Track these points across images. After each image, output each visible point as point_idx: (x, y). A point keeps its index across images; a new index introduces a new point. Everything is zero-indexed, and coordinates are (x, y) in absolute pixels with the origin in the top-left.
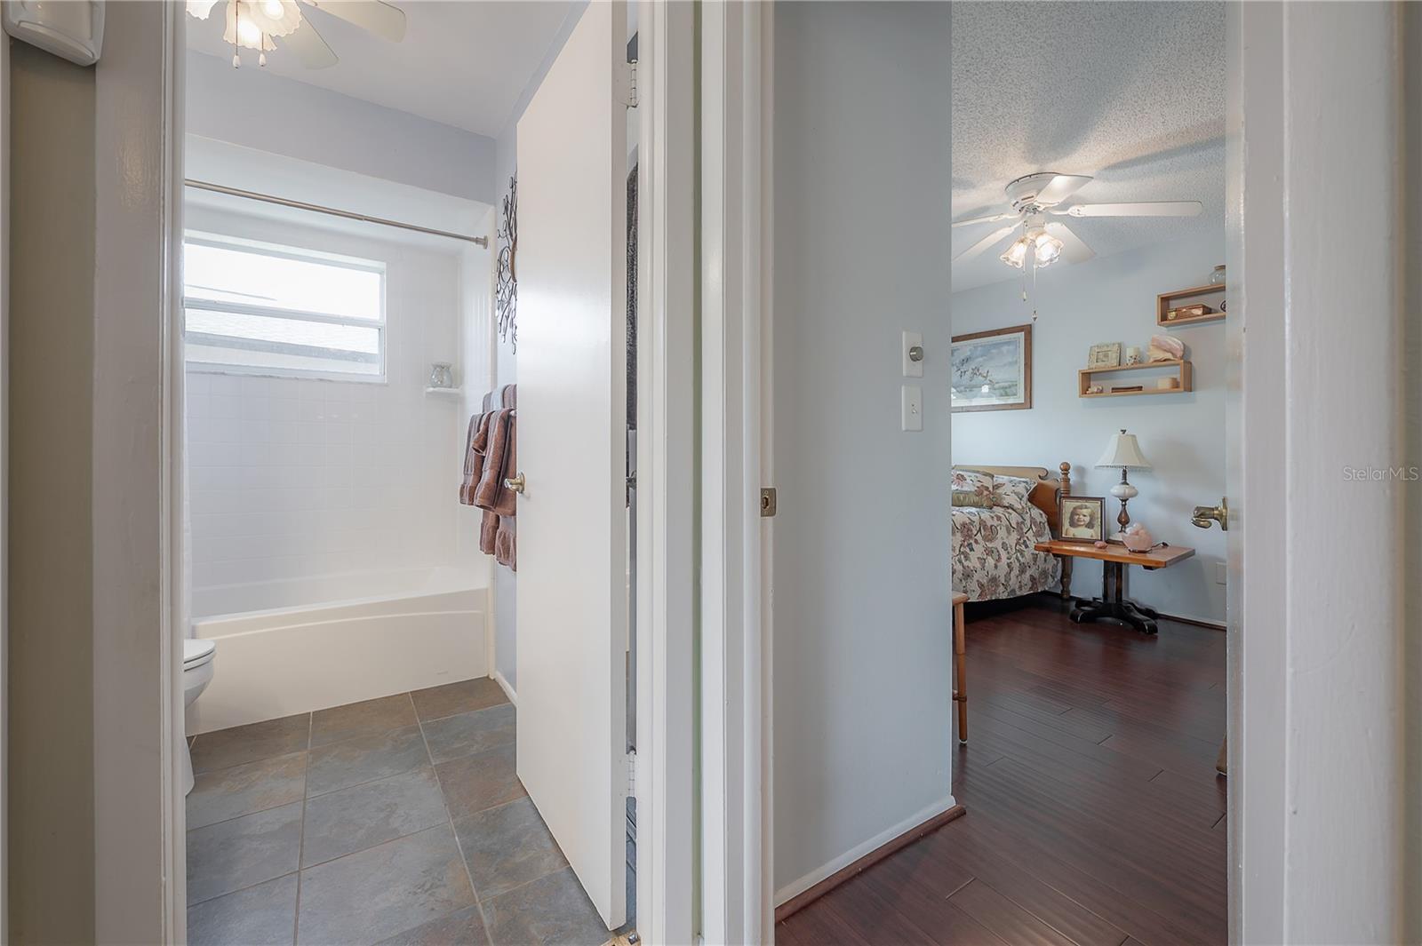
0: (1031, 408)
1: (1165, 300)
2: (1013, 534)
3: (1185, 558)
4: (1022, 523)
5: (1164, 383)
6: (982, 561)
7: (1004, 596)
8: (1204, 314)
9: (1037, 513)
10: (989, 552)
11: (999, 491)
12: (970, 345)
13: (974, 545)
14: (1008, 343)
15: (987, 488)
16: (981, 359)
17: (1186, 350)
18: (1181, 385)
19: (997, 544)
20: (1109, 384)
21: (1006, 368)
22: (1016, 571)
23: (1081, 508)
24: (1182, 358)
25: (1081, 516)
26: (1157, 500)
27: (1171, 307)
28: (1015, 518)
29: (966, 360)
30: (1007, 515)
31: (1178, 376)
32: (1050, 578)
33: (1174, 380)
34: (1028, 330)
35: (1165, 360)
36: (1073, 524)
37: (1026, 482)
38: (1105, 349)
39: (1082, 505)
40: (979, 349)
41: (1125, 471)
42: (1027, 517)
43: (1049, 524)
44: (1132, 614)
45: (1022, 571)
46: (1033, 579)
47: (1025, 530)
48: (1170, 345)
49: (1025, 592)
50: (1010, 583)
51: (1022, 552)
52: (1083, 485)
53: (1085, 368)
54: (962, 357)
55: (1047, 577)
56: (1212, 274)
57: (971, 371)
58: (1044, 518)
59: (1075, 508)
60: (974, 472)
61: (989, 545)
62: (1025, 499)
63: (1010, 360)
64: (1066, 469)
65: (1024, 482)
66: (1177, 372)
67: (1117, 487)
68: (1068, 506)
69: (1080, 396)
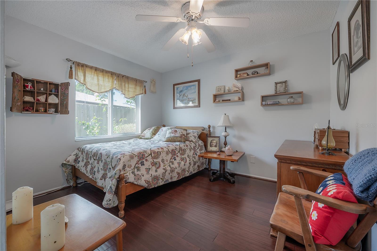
0: (200, 107)
1: (237, 71)
2: (192, 151)
3: (243, 156)
4: (196, 146)
5: (236, 99)
6: (179, 164)
7: (188, 175)
8: (247, 76)
9: (201, 142)
10: (182, 159)
11: (189, 135)
12: (182, 86)
13: (176, 158)
14: (193, 85)
15: (184, 135)
16: (185, 91)
17: (242, 88)
18: (241, 99)
19: (186, 156)
20: (221, 99)
21: (192, 94)
22: (192, 165)
23: (213, 140)
24: (241, 90)
25: (213, 143)
26: (235, 136)
27: (238, 73)
28: (193, 145)
29: (181, 91)
30: (190, 144)
31: (240, 96)
32: (204, 165)
33: (239, 97)
34: (199, 81)
35: (237, 91)
36: (211, 146)
37: (198, 132)
38: (220, 87)
39: (213, 139)
40: (185, 87)
41: (226, 128)
42: (197, 144)
43: (204, 146)
44: (228, 177)
45: (195, 164)
46: (198, 166)
47: (196, 149)
48: (238, 86)
49: (196, 172)
50: (190, 170)
51: (195, 157)
52: (214, 132)
53: (215, 93)
54: (180, 90)
55: (203, 165)
56: (249, 63)
57: (183, 95)
58: (203, 144)
59: (211, 141)
60: (181, 129)
61: (183, 156)
62: (196, 138)
63: (194, 91)
64: (209, 127)
65: (197, 132)
66: (240, 95)
67: (223, 133)
68: (210, 139)
69: (213, 103)
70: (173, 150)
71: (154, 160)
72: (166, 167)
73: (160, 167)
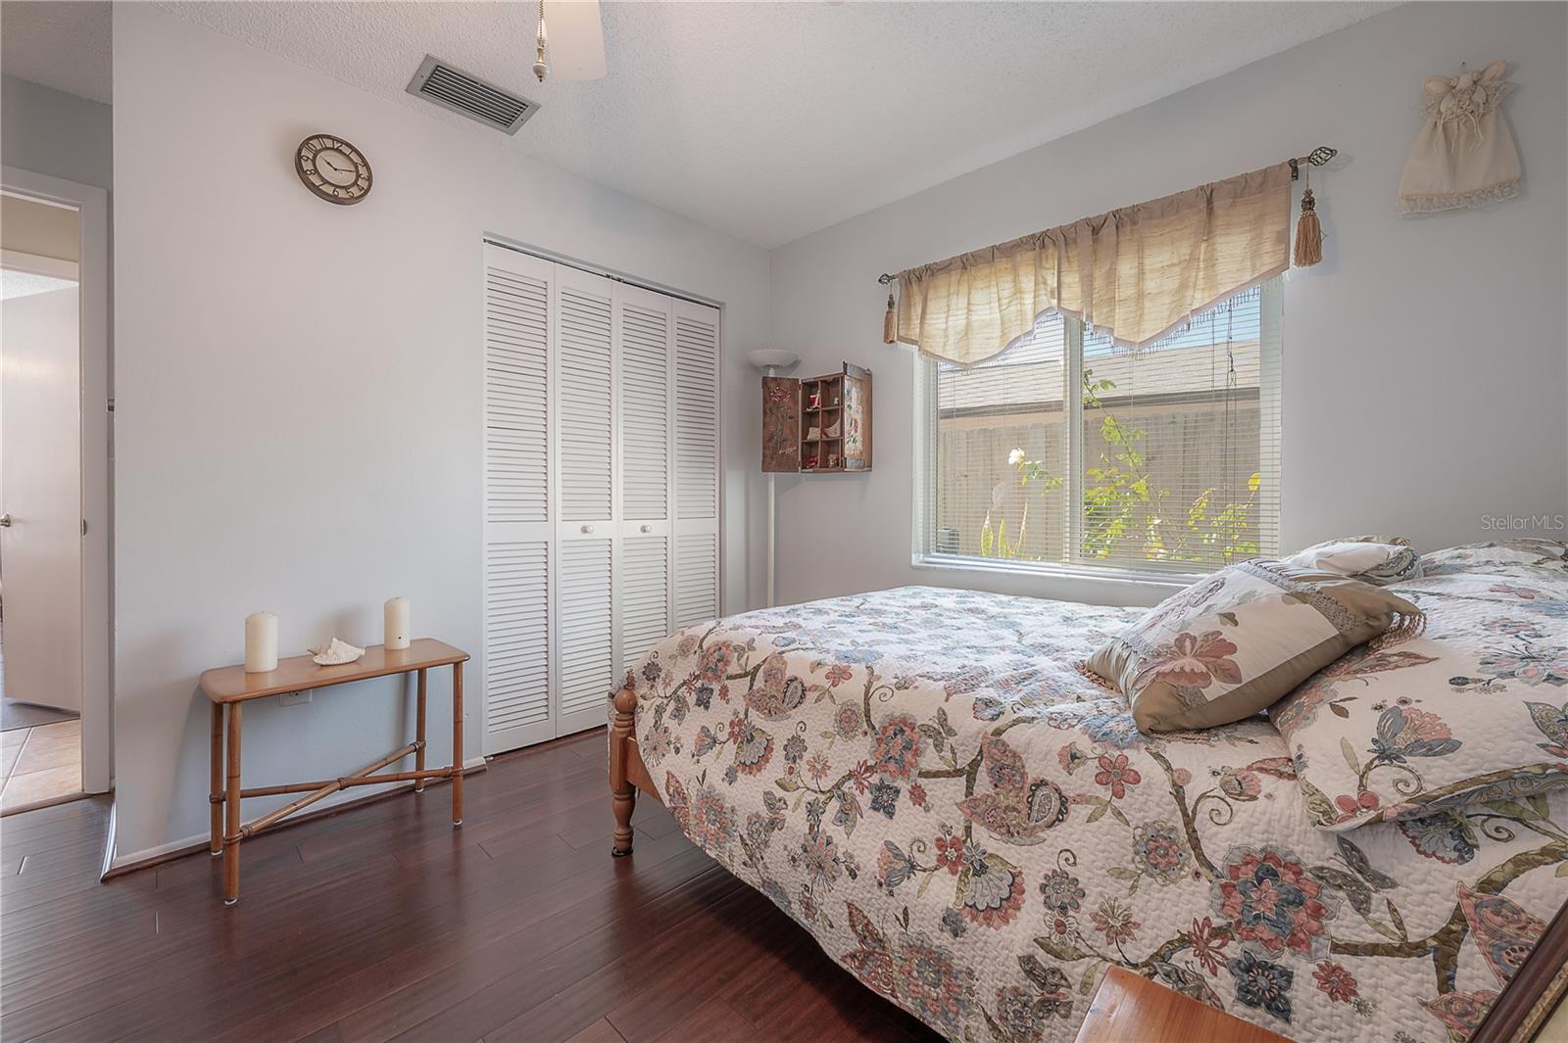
70: (901, 726)
71: (752, 712)
72: (791, 798)
73: (759, 771)
